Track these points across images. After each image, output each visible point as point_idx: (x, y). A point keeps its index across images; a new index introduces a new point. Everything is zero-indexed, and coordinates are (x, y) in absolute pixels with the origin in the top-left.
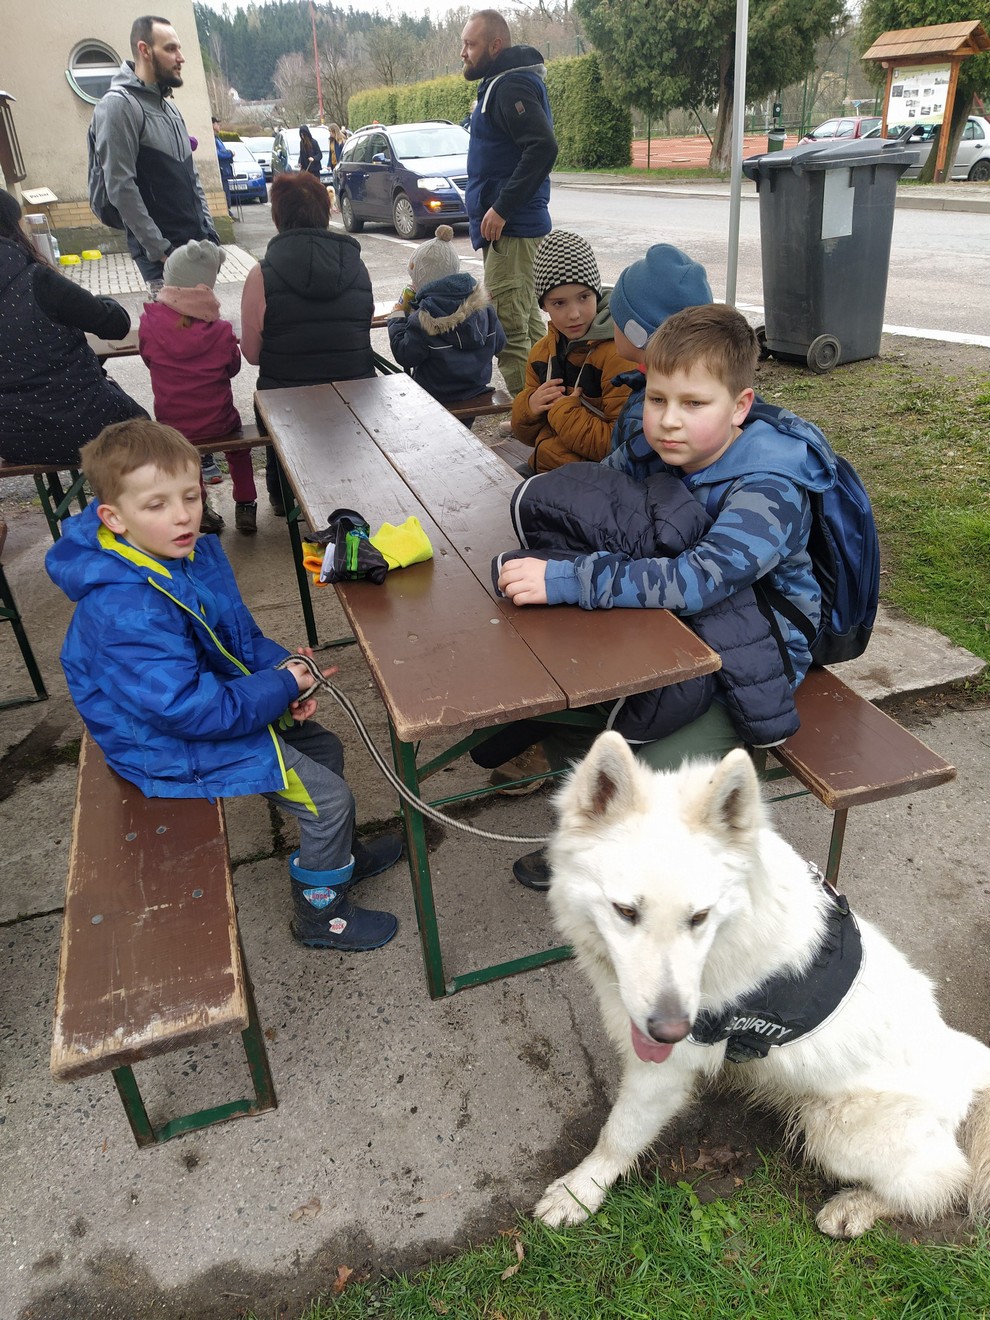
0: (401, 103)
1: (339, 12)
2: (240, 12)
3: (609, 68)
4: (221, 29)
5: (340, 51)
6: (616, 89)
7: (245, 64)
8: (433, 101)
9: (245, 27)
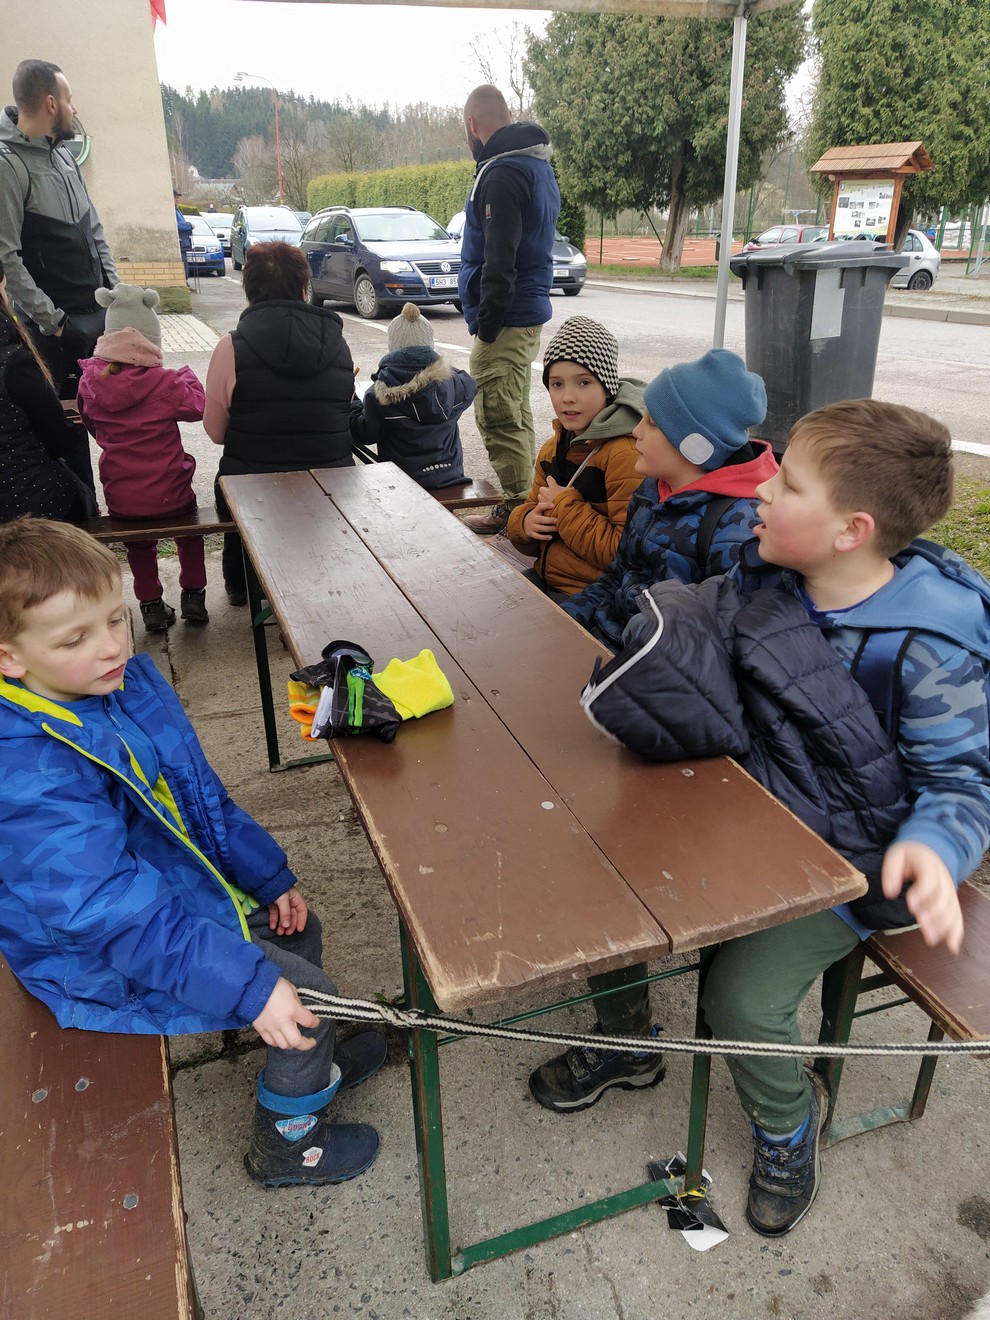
0: (360, 189)
1: (301, 100)
2: (203, 95)
3: (566, 167)
4: (184, 110)
5: (300, 137)
6: (572, 187)
7: (206, 144)
8: (392, 189)
9: (208, 109)
